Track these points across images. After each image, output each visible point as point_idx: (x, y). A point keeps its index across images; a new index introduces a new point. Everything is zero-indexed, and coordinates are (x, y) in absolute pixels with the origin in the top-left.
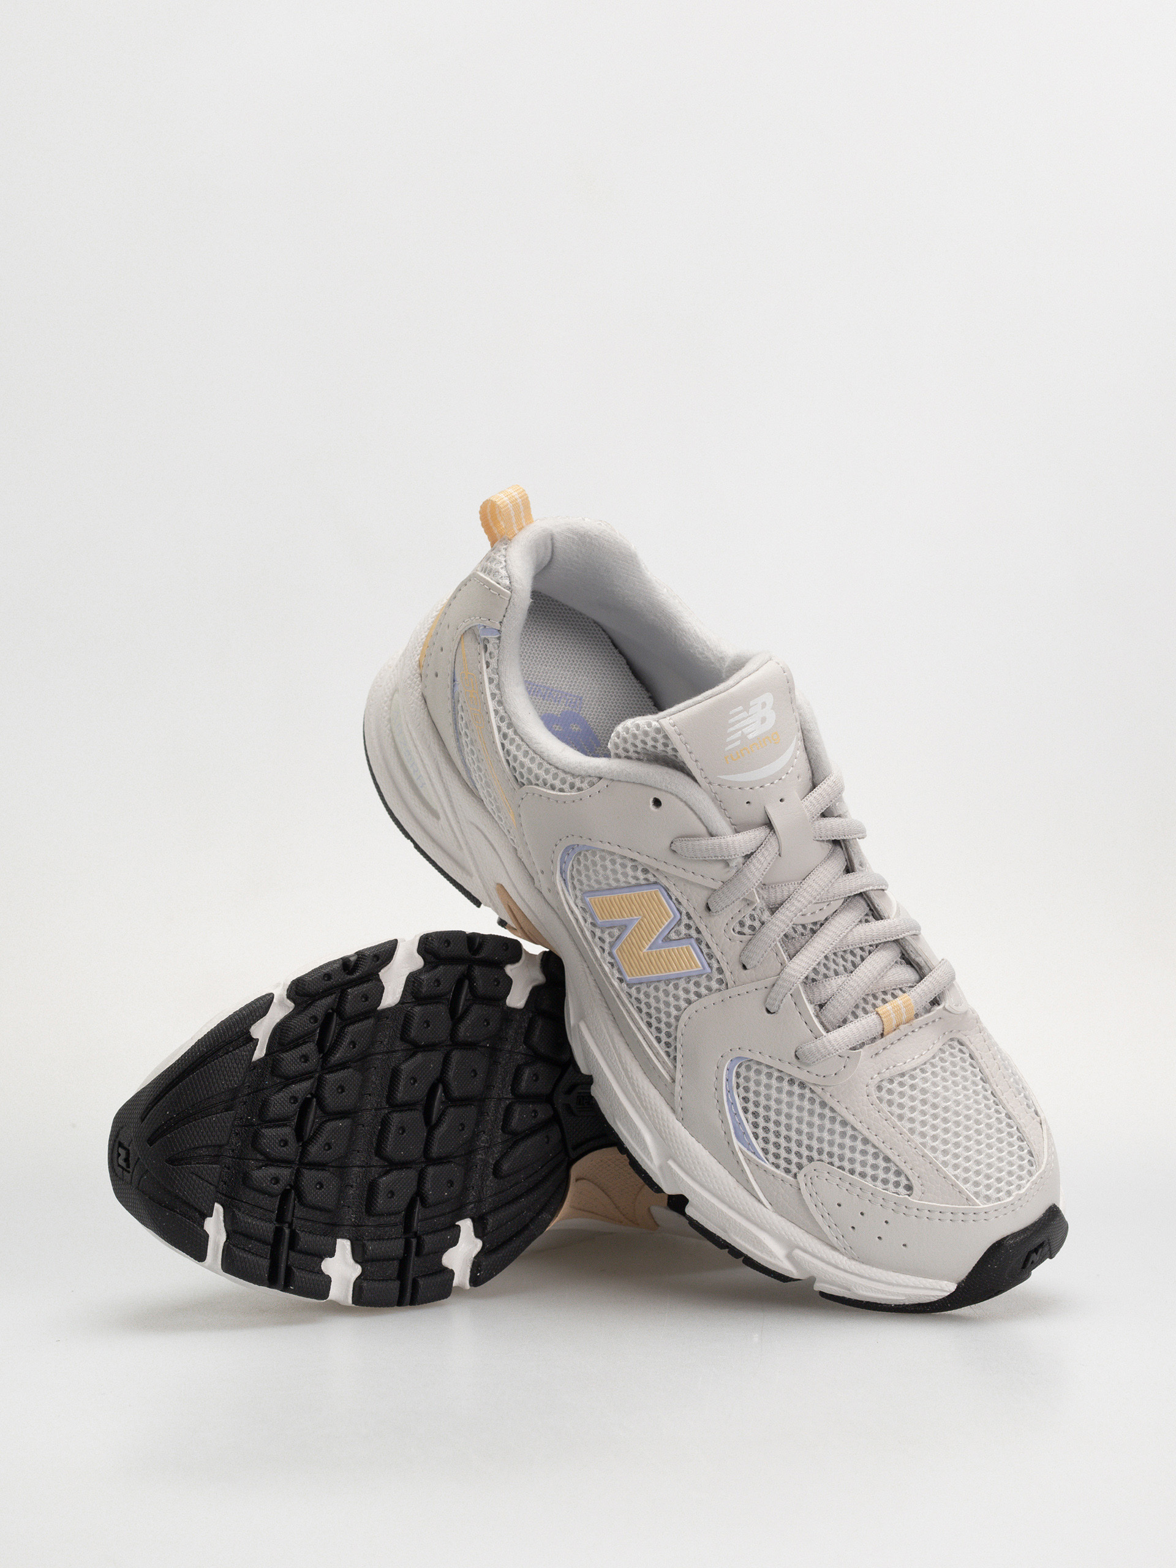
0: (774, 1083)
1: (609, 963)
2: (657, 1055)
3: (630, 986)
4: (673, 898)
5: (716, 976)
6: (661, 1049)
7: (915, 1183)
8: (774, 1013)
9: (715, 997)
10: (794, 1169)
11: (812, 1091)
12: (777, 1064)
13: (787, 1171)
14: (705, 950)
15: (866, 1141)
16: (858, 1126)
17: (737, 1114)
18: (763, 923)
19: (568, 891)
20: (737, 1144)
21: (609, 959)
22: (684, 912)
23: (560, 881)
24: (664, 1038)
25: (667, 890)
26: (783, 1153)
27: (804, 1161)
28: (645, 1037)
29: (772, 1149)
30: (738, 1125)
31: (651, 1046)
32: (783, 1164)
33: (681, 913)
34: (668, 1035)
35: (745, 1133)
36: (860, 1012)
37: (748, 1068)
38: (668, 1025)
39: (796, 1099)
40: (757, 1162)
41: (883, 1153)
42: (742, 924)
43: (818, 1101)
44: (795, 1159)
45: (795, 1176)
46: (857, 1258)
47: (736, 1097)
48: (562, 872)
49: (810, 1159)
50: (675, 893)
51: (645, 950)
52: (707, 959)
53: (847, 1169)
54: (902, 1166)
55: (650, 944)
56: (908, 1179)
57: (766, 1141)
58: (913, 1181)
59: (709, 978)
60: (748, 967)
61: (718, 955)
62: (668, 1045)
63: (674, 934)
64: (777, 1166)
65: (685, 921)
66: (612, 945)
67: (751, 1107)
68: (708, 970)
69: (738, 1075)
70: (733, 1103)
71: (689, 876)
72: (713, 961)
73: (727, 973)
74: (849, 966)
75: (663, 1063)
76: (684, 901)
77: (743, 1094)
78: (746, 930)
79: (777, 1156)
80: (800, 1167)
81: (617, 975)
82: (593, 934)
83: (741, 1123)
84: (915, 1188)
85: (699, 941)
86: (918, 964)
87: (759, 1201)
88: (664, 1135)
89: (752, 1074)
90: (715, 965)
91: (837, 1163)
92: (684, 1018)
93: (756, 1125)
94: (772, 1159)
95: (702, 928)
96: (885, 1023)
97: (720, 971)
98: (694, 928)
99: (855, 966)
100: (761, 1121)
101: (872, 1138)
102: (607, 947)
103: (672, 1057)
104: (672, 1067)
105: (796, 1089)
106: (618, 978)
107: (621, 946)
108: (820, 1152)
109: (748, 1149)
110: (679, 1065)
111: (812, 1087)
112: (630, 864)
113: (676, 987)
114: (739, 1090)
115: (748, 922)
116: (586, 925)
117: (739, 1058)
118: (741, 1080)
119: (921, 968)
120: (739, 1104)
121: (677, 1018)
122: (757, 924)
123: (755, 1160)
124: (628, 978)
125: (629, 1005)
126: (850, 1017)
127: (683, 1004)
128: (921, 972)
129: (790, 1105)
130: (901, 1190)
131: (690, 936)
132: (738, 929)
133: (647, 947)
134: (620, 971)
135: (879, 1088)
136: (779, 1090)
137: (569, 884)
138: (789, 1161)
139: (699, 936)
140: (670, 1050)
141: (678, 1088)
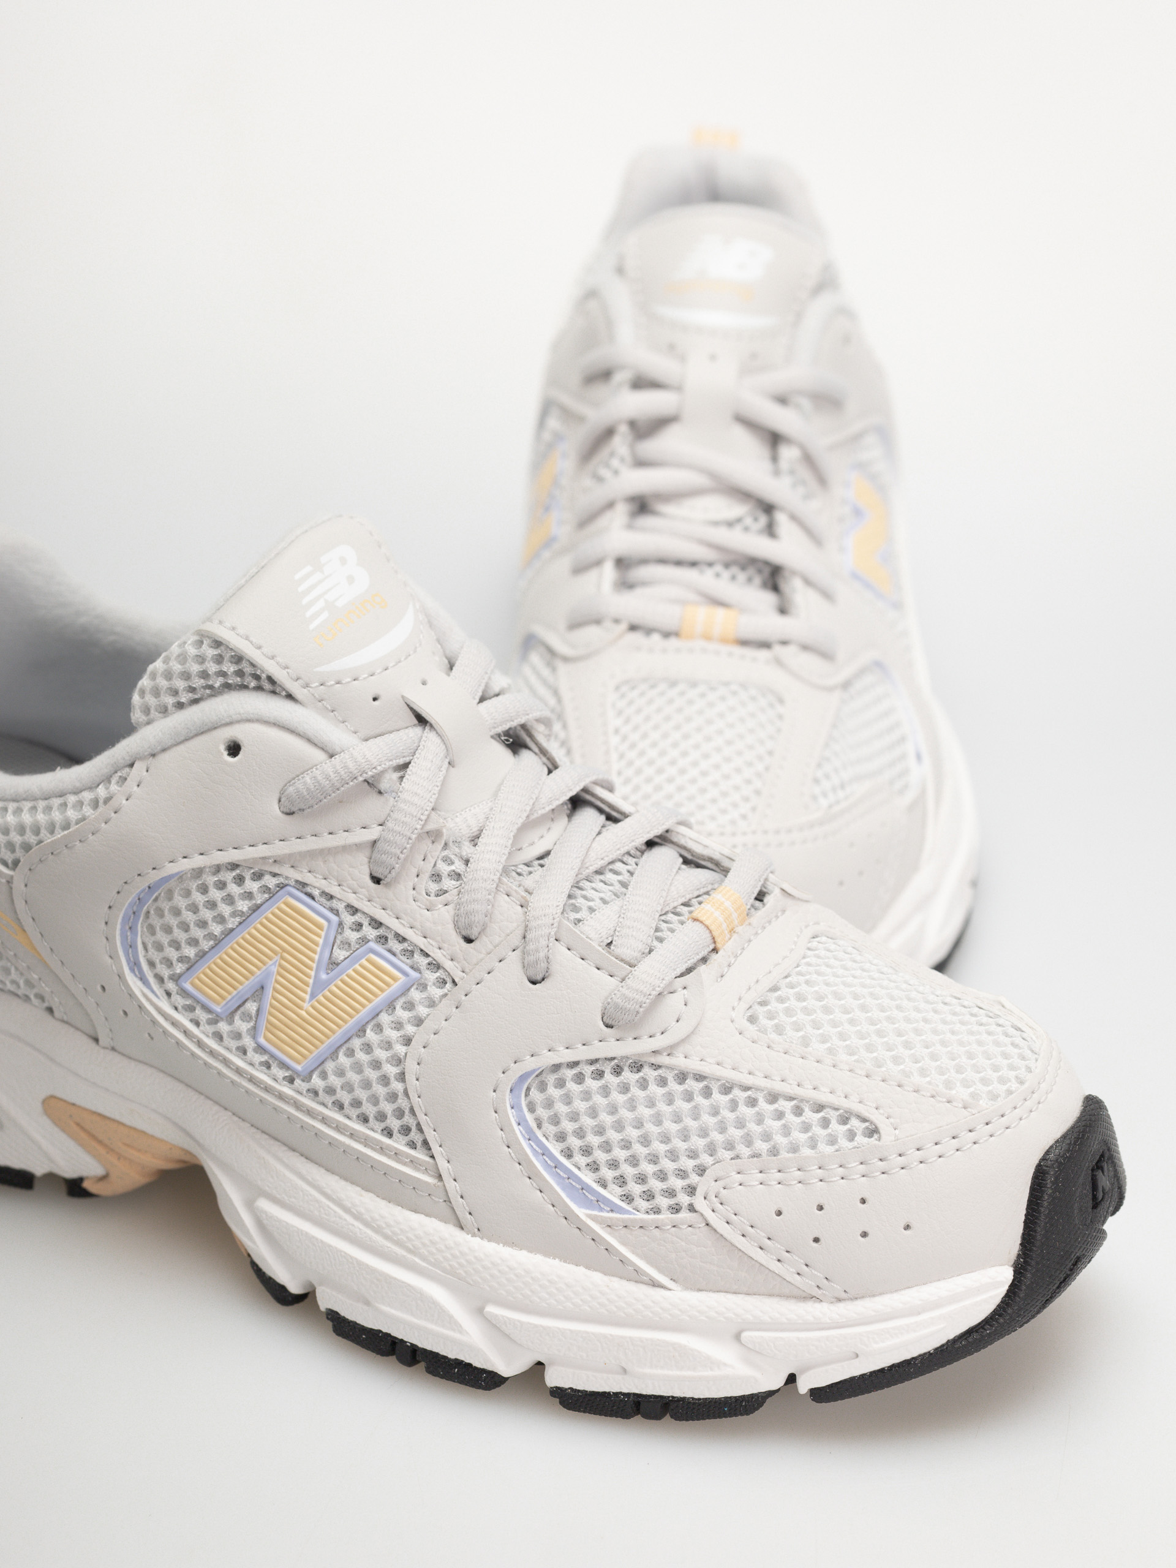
0: (591, 1084)
1: (262, 1064)
2: (396, 1155)
3: (308, 1078)
4: (316, 893)
5: (431, 977)
6: (398, 1144)
7: (877, 1118)
8: (543, 979)
9: (445, 1007)
10: (684, 1199)
11: (657, 1067)
12: (581, 1053)
13: (676, 1209)
14: (397, 947)
15: (773, 1098)
16: (749, 1080)
17: (558, 1165)
18: (467, 862)
19: (153, 992)
20: (581, 1212)
21: (258, 1058)
22: (341, 907)
23: (135, 983)
24: (395, 1124)
25: (302, 885)
26: (656, 1185)
27: (694, 1179)
28: (366, 1142)
29: (636, 1189)
30: (569, 1179)
31: (382, 1150)
32: (664, 1202)
33: (337, 913)
34: (400, 1114)
35: (585, 1187)
36: (665, 934)
37: (543, 1087)
38: (393, 1097)
39: (635, 1091)
40: (623, 1220)
41: (807, 1102)
42: (436, 877)
43: (670, 1077)
44: (678, 1184)
45: (692, 1208)
46: (844, 1295)
47: (544, 1140)
48: (135, 965)
49: (701, 1171)
50: (317, 883)
51: (306, 1005)
52: (406, 960)
53: (764, 1153)
54: (845, 1104)
55: (309, 990)
56: (864, 1120)
57: (621, 1181)
58: (872, 1118)
59: (423, 987)
60: (473, 937)
61: (421, 942)
62: (406, 1130)
63: (338, 950)
64: (657, 1211)
65: (349, 919)
66: (254, 1032)
67: (575, 1142)
68: (414, 974)
69: (532, 1109)
70: (545, 1152)
71: (328, 841)
72: (418, 958)
73: (448, 964)
74: (618, 887)
75: (413, 1163)
76: (334, 890)
77: (551, 1129)
78: (448, 883)
79: (649, 1196)
80: (692, 1190)
81: (281, 1074)
82: (219, 1037)
83: (571, 1176)
84: (881, 1127)
85: (383, 940)
86: (711, 860)
87: (655, 1284)
88: (461, 1271)
89: (553, 1092)
90: (423, 961)
91: (745, 1151)
92: (411, 1067)
93: (594, 1167)
94: (644, 1205)
95: (380, 915)
96: (712, 928)
97: (436, 966)
98: (366, 923)
99: (624, 885)
100: (601, 1156)
101: (778, 1086)
102: (248, 1042)
103: (419, 1144)
104: (428, 1159)
105: (628, 1076)
106: (284, 1078)
107: (269, 1022)
108: (711, 1150)
109: (601, 1210)
110: (436, 1149)
111: (653, 1060)
112: (229, 876)
113: (379, 1028)
114: (544, 1128)
115: (444, 868)
116: (201, 1028)
117: (523, 1078)
118: (541, 1112)
119: (717, 864)
120: (555, 1149)
121: (402, 1077)
122: (458, 866)
123: (618, 1219)
124: (299, 1068)
125: (320, 1108)
126: (656, 943)
127: (400, 1049)
128: (720, 868)
129: (632, 1106)
130: (860, 1139)
131: (364, 940)
132: (434, 887)
133: (307, 997)
134: (283, 1065)
135: (752, 1019)
136: (605, 1091)
137: (152, 980)
138: (671, 1193)
139: (381, 931)
140: (414, 1135)
141: (450, 1185)
